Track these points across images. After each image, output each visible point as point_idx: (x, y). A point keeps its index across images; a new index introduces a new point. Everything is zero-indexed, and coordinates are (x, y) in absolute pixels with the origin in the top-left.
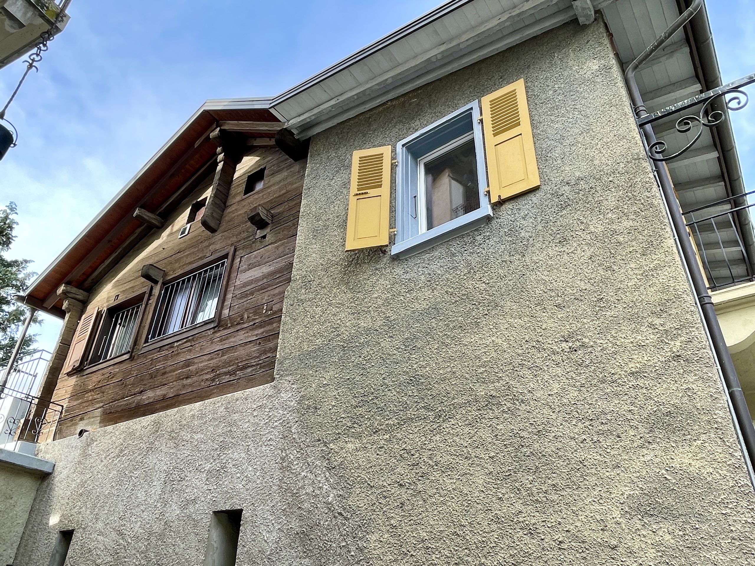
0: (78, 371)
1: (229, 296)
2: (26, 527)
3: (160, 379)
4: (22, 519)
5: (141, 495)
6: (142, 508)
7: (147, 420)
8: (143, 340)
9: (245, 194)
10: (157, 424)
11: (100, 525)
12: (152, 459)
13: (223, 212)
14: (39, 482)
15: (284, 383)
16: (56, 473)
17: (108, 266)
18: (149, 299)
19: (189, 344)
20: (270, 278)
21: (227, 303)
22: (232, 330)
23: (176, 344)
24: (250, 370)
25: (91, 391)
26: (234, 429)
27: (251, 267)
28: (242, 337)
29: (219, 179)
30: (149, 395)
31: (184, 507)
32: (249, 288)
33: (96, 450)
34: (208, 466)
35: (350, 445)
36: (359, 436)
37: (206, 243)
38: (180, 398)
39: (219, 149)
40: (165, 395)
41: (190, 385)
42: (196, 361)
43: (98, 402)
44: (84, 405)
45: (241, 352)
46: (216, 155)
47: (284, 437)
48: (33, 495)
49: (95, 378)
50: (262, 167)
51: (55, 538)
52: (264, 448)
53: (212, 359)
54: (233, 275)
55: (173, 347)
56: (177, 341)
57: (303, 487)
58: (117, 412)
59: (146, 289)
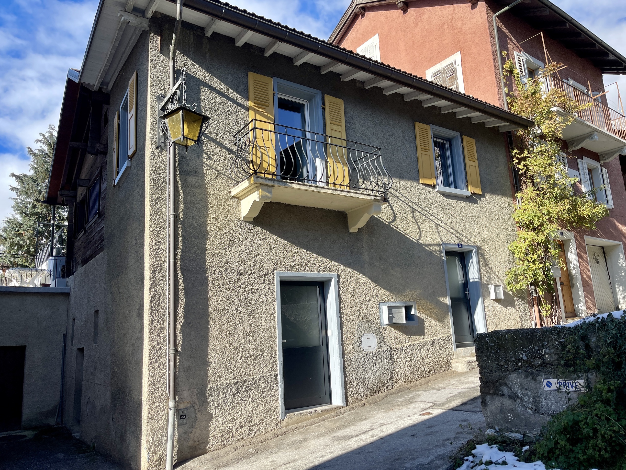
1: (101, 198)
2: (67, 317)
3: (89, 245)
4: (65, 315)
5: (84, 304)
6: (84, 309)
11: (78, 317)
12: (85, 287)
14: (67, 297)
15: (105, 251)
16: (71, 293)
21: (100, 203)
23: (92, 225)
25: (79, 249)
26: (97, 273)
28: (102, 224)
30: (88, 254)
31: (90, 309)
33: (77, 282)
34: (94, 291)
38: (93, 256)
42: (95, 236)
43: (81, 256)
47: (105, 278)
48: (66, 303)
53: (98, 235)
54: (101, 185)
55: (92, 227)
57: (107, 301)
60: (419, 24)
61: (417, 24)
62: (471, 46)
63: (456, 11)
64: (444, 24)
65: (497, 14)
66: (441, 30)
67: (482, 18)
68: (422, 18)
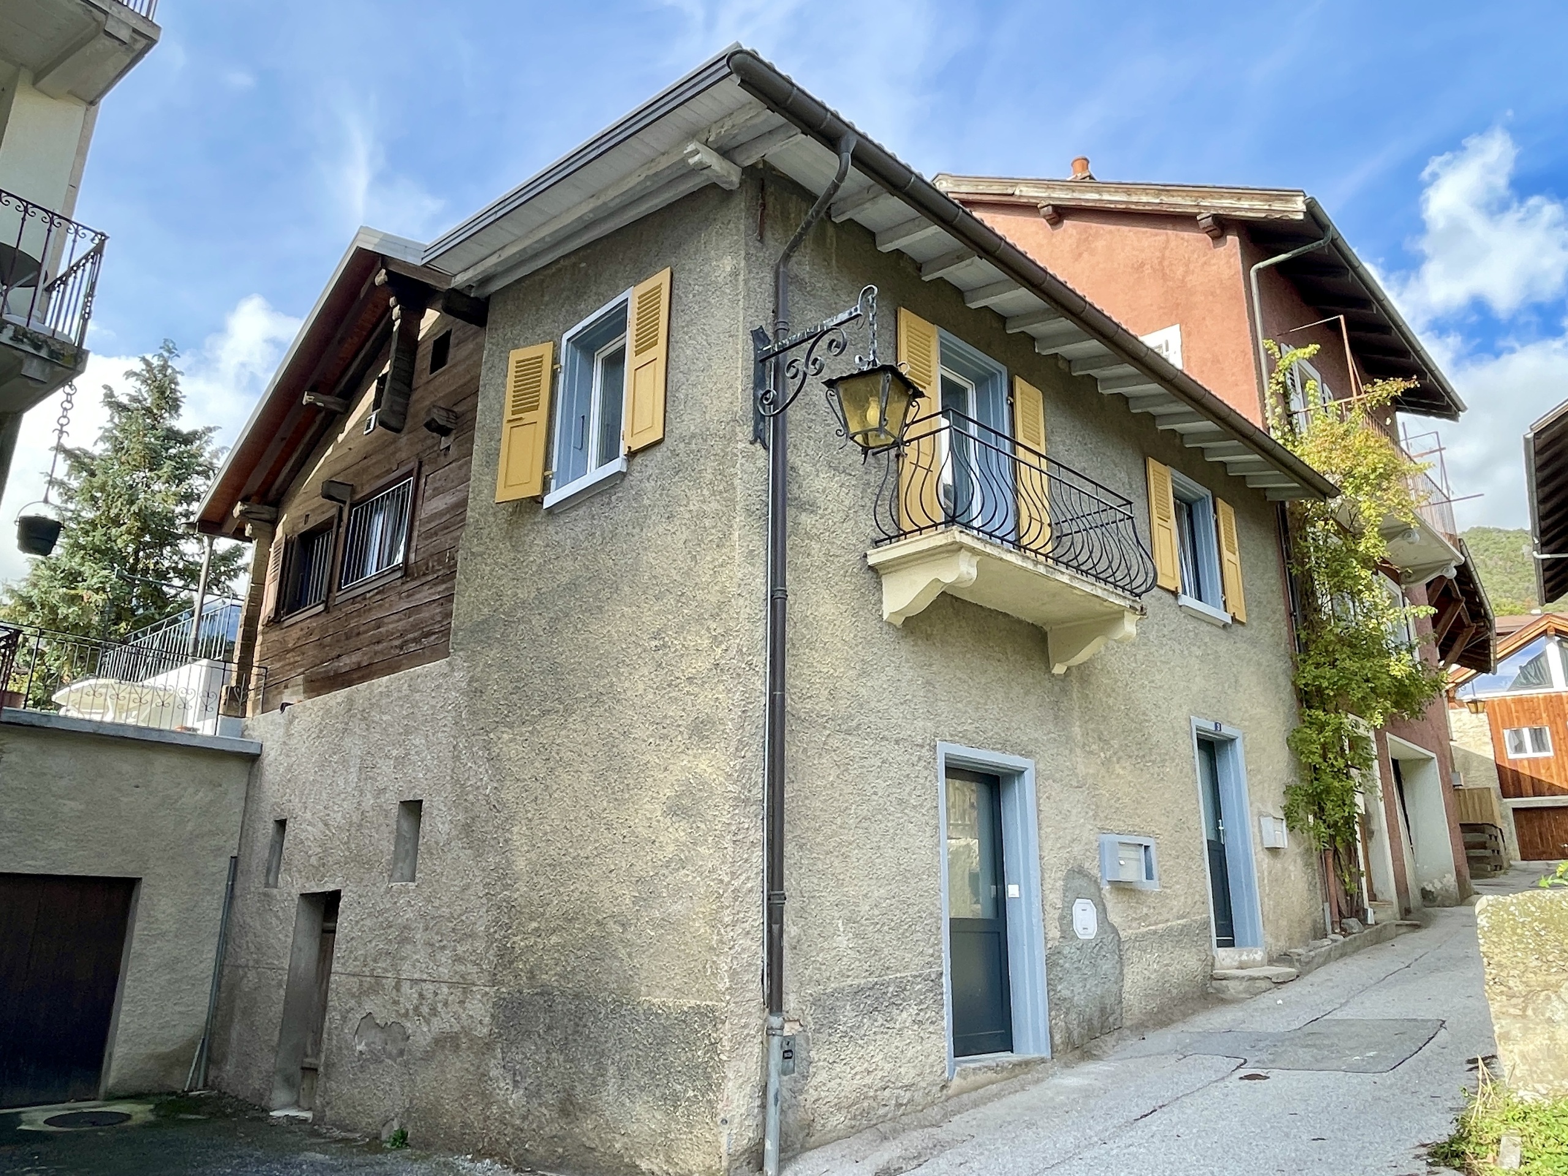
0: (275, 621)
1: (415, 534)
2: (244, 815)
3: (354, 642)
4: (238, 809)
5: (341, 783)
6: (343, 796)
7: (341, 694)
8: (336, 586)
9: (432, 372)
10: (350, 701)
11: (308, 815)
12: (347, 742)
13: (408, 399)
14: (249, 765)
15: (458, 658)
16: (264, 755)
17: (291, 470)
18: (339, 526)
19: (378, 597)
20: (453, 513)
21: (414, 544)
22: (417, 583)
23: (368, 595)
24: (434, 637)
25: (293, 650)
26: (416, 710)
27: (437, 492)
28: (426, 593)
29: (397, 350)
30: (347, 662)
31: (377, 797)
32: (433, 524)
33: (299, 728)
34: (395, 753)
35: (505, 736)
36: (511, 726)
37: (392, 448)
38: (374, 667)
39: (392, 300)
40: (359, 663)
41: (382, 652)
42: (386, 620)
43: (301, 666)
44: (287, 668)
45: (425, 614)
46: (389, 309)
47: (456, 723)
48: (245, 780)
49: (295, 633)
50: (448, 329)
51: (271, 827)
52: (440, 735)
53: (401, 620)
54: (419, 502)
55: (365, 599)
56: (369, 592)
57: (468, 779)
58: (318, 680)
59: (334, 511)
60: (1085, 255)
61: (1080, 255)
62: (1204, 319)
63: (1173, 244)
64: (1142, 265)
65: (1261, 265)
66: (1136, 276)
67: (1230, 267)
68: (1093, 246)
